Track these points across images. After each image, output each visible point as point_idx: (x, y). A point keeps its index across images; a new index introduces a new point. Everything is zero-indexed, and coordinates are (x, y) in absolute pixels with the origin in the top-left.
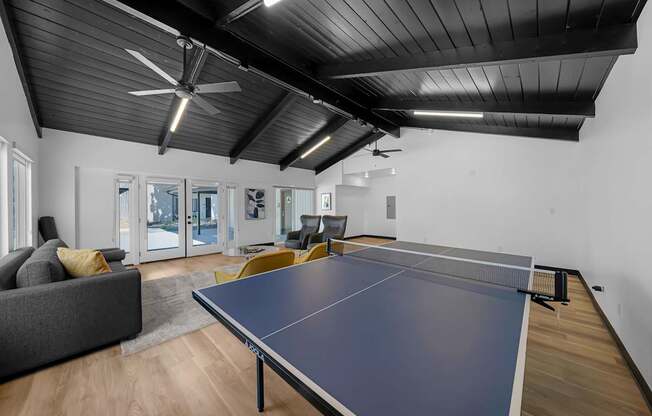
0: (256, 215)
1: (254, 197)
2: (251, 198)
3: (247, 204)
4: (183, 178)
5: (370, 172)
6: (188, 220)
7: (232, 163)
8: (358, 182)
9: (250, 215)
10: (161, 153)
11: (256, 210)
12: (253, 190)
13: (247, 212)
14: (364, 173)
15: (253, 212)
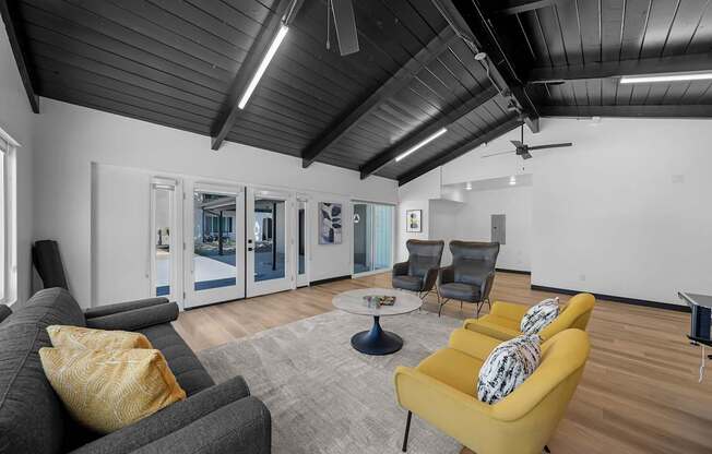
0: (331, 239)
1: (330, 214)
2: (325, 214)
3: (321, 225)
4: (244, 185)
5: (473, 183)
6: (249, 245)
7: (305, 166)
8: (456, 197)
9: (325, 238)
10: (216, 147)
11: (332, 232)
12: (328, 205)
13: (321, 235)
14: (465, 184)
15: (327, 235)
